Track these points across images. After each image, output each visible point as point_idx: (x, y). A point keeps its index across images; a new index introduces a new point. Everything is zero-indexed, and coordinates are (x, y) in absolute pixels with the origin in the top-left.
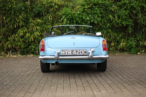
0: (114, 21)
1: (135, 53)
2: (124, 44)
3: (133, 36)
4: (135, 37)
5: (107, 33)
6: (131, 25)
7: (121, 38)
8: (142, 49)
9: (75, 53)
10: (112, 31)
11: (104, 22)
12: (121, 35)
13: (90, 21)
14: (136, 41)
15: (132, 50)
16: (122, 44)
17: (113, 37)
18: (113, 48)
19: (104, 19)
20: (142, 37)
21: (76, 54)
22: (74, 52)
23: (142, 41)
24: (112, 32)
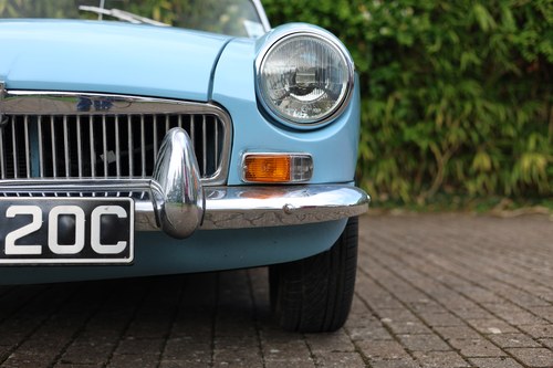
0: (497, 38)
2: (541, 161)
11: (447, 43)
13: (377, 29)
18: (484, 186)
19: (446, 25)
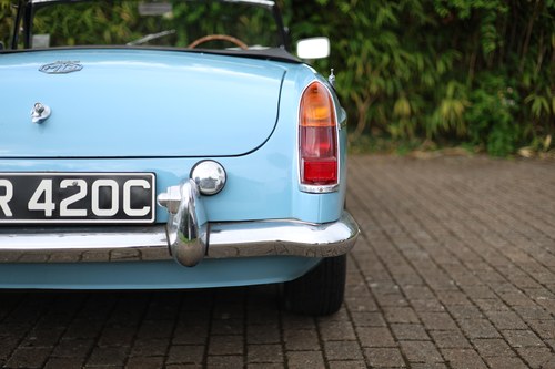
1: (510, 148)
3: (503, 67)
4: (511, 74)
5: (376, 53)
6: (494, 14)
7: (445, 78)
8: (540, 134)
9: (48, 207)
10: (400, 40)
12: (446, 64)
14: (516, 94)
15: (492, 136)
16: (449, 108)
17: (403, 72)
20: (543, 73)
21: (56, 214)
22: (42, 199)
23: (542, 93)
24: (402, 46)
